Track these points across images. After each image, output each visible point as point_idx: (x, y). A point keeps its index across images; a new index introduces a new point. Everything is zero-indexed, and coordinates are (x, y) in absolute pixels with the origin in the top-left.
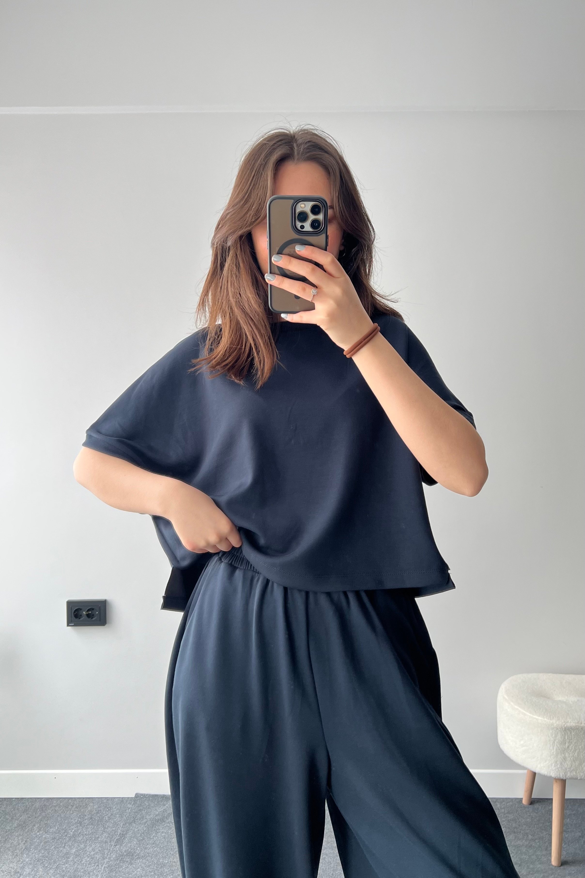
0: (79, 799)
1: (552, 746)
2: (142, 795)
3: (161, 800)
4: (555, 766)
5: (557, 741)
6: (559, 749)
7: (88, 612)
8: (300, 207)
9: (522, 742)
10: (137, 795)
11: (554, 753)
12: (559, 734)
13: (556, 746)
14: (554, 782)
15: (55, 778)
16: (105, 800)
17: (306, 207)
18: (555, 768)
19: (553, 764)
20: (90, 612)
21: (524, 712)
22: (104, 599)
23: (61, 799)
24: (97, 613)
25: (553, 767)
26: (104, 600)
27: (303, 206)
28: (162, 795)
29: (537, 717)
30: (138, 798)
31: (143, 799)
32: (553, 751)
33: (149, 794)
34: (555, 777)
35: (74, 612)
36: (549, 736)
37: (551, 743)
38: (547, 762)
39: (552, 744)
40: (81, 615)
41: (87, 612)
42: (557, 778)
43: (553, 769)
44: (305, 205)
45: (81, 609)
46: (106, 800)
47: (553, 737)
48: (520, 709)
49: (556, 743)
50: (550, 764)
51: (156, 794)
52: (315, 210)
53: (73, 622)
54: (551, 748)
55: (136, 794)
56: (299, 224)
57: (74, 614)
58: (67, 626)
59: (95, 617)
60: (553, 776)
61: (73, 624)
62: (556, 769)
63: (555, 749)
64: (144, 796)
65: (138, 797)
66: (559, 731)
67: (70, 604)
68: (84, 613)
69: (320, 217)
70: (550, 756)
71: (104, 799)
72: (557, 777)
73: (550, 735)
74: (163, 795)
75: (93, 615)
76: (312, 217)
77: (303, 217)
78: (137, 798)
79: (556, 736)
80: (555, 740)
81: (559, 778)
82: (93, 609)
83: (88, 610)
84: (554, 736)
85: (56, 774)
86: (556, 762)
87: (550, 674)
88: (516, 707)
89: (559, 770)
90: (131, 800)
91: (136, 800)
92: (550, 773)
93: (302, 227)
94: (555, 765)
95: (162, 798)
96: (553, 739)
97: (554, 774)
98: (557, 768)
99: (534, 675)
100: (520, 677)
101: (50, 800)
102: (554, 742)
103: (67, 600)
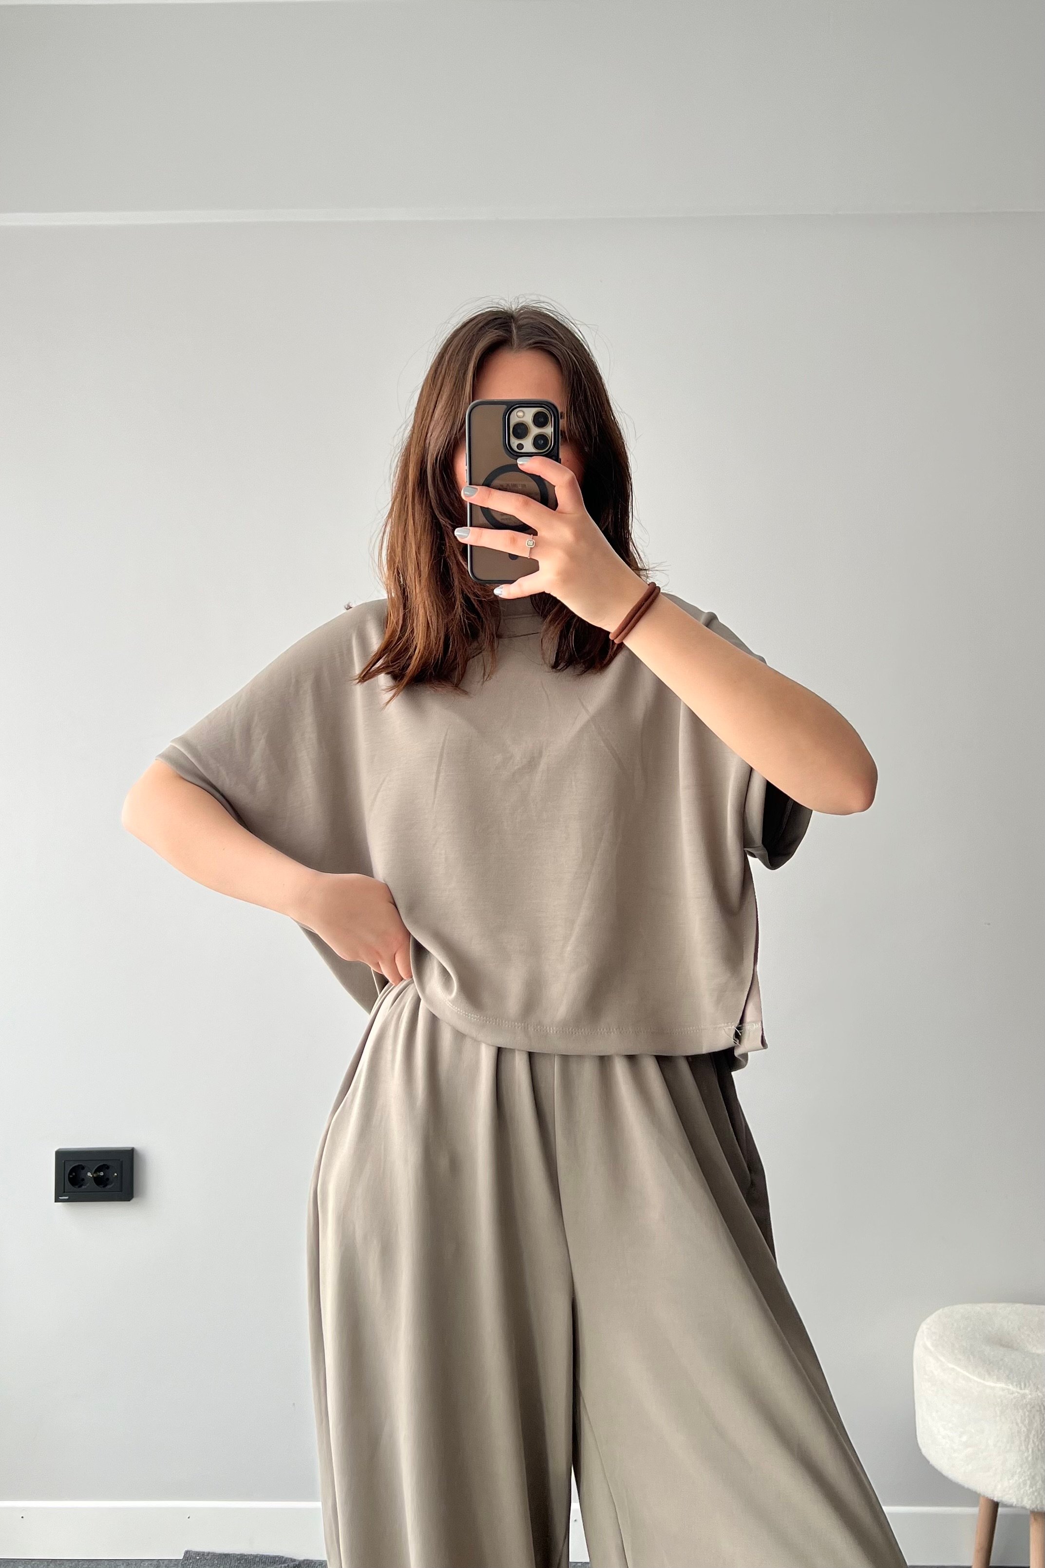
0: (69, 1562)
1: (1023, 1444)
2: (198, 1553)
3: (237, 1564)
4: (1031, 1486)
5: (1033, 1432)
6: (1039, 1450)
7: (98, 1174)
8: (517, 416)
9: (964, 1438)
10: (188, 1555)
11: (1030, 1458)
12: (1037, 1418)
13: (1032, 1444)
14: (1032, 1519)
15: (22, 1517)
16: (123, 1564)
17: (526, 415)
18: (1031, 1490)
19: (1028, 1482)
20: (102, 1174)
21: (968, 1375)
22: (129, 1147)
23: (33, 1562)
24: (116, 1174)
25: (1027, 1488)
26: (130, 1149)
27: (520, 414)
28: (238, 1555)
29: (992, 1384)
30: (191, 1561)
31: (201, 1561)
32: (1026, 1454)
33: (212, 1553)
34: (1033, 1509)
35: (70, 1173)
36: (1017, 1424)
37: (1023, 1438)
38: (1016, 1477)
39: (1025, 1441)
40: (83, 1180)
41: (95, 1172)
42: (1036, 1510)
43: (1029, 1492)
44: (524, 412)
45: (83, 1168)
46: (125, 1565)
47: (1025, 1426)
48: (959, 1369)
49: (1031, 1436)
50: (1021, 1480)
51: (226, 1552)
52: (540, 420)
53: (65, 1193)
54: (1023, 1448)
55: (187, 1552)
56: (515, 442)
57: (69, 1177)
58: (55, 1202)
59: (112, 1183)
60: (1028, 1507)
61: (67, 1198)
62: (1033, 1493)
63: (1030, 1450)
64: (202, 1556)
65: (190, 1559)
66: (1038, 1411)
67: (62, 1157)
68: (89, 1174)
69: (549, 430)
70: (1021, 1466)
71: (121, 1562)
72: (1037, 1507)
73: (1019, 1421)
74: (241, 1554)
75: (108, 1179)
76: (535, 431)
77: (521, 431)
78: (187, 1560)
79: (1031, 1423)
80: (1029, 1431)
81: (1040, 1510)
82: (108, 1167)
83: (99, 1169)
84: (1027, 1421)
85: (24, 1509)
86: (1033, 1478)
87: (1018, 1305)
88: (951, 1366)
89: (1039, 1493)
90: (175, 1564)
91: (186, 1564)
92: (1022, 1501)
93: (520, 446)
94: (1031, 1483)
95: (239, 1562)
96: (1025, 1430)
97: (1030, 1502)
98: (1036, 1490)
99: (988, 1307)
100: (961, 1309)
101: (12, 1563)
102: (1027, 1436)
103: (56, 1150)
